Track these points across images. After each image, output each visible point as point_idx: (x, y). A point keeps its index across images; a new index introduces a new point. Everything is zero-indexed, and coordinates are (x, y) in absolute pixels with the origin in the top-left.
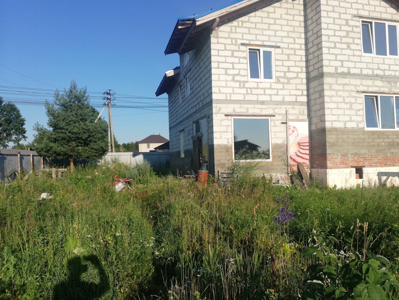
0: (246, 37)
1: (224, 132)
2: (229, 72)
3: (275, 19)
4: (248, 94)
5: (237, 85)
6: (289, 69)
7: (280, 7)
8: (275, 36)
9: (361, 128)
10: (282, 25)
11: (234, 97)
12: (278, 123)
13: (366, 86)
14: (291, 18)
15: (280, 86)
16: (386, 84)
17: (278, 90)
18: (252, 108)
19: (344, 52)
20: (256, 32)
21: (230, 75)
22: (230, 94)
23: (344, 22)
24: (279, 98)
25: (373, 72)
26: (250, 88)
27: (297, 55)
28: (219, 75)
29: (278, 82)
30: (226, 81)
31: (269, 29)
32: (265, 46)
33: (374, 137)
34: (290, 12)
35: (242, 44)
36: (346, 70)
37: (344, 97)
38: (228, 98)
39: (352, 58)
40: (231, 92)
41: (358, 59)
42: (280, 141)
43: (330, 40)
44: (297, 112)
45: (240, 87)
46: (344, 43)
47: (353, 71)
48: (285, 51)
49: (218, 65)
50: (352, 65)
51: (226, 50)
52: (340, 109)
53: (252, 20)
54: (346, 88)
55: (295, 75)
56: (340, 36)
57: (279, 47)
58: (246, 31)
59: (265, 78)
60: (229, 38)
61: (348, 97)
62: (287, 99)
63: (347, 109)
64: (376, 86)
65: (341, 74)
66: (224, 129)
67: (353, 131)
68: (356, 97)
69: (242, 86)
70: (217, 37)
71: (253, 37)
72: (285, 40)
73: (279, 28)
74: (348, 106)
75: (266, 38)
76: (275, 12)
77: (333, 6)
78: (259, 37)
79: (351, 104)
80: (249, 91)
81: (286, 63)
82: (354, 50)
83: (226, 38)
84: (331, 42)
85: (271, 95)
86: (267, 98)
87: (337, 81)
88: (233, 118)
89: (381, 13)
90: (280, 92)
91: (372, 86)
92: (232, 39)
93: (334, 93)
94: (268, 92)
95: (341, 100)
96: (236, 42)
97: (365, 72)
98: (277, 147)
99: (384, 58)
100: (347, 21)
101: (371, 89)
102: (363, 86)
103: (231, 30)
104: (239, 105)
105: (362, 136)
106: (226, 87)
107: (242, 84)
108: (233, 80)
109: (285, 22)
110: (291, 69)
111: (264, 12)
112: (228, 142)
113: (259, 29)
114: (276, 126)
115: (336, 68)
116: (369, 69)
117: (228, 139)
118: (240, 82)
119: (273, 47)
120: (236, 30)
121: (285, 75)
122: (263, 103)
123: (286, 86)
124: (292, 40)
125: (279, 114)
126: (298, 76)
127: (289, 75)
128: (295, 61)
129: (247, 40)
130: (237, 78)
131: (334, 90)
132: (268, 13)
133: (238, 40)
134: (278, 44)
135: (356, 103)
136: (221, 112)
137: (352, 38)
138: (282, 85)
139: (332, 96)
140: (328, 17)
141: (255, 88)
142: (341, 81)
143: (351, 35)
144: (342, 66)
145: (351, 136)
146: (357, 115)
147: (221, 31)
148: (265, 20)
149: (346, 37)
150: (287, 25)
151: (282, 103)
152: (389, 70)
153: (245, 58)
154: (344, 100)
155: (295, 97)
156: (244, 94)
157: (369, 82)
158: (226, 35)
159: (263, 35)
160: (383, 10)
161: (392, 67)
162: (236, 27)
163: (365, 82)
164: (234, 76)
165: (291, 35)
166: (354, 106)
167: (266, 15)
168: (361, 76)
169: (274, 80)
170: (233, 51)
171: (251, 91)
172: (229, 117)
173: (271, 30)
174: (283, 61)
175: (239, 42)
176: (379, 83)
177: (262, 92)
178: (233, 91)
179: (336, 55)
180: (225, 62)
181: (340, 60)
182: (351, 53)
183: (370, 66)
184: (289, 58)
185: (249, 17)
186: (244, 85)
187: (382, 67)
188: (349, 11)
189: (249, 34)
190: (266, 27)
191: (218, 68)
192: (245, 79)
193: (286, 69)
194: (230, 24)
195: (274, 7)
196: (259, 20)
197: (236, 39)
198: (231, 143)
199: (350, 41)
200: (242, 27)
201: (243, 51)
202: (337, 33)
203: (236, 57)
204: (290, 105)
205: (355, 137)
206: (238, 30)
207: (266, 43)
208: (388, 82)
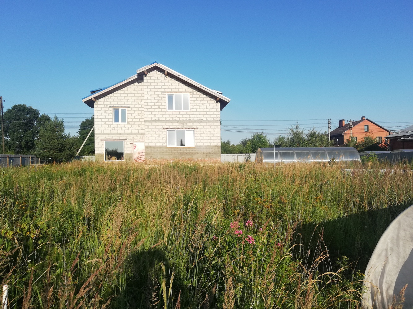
0: (112, 103)
1: (100, 148)
2: (103, 120)
3: (128, 94)
4: (112, 130)
5: (107, 126)
6: (135, 117)
7: (131, 88)
8: (128, 102)
9: (165, 146)
10: (131, 96)
11: (105, 132)
12: (128, 143)
13: (168, 126)
14: (136, 92)
15: (130, 126)
16: (180, 124)
17: (128, 127)
18: (115, 136)
19: (156, 110)
20: (118, 100)
21: (104, 121)
22: (104, 130)
23: (157, 96)
24: (129, 132)
25: (173, 119)
26: (114, 127)
27: (139, 110)
28: (98, 122)
29: (129, 123)
30: (102, 124)
31: (124, 99)
32: (122, 107)
33: (172, 150)
34: (136, 89)
35: (110, 107)
36: (157, 119)
37: (155, 132)
38: (103, 132)
39: (160, 113)
40: (104, 129)
41: (165, 113)
42: (129, 152)
43: (148, 105)
44: (139, 138)
45: (109, 127)
46: (156, 106)
47: (160, 119)
48: (133, 109)
49: (98, 117)
50: (161, 116)
51: (101, 110)
52: (153, 137)
53: (115, 95)
54: (157, 127)
55: (138, 120)
56: (154, 103)
57: (129, 107)
58: (112, 100)
59: (122, 122)
60: (103, 104)
61: (158, 131)
62: (133, 132)
63: (157, 137)
64: (174, 126)
65: (154, 120)
66: (101, 146)
67: (160, 147)
68: (162, 131)
69: (109, 126)
70: (97, 104)
71: (116, 103)
72: (133, 103)
73: (130, 98)
74: (158, 136)
75: (123, 103)
76: (127, 90)
77: (151, 89)
78: (119, 103)
79: (159, 134)
80: (113, 128)
81: (133, 115)
82: (162, 109)
83: (102, 105)
84: (149, 106)
85: (125, 130)
86: (123, 132)
87: (152, 124)
88: (105, 141)
89: (179, 89)
90: (130, 129)
91: (172, 126)
92: (105, 105)
93: (150, 130)
94: (123, 128)
95: (154, 133)
96: (107, 106)
97: (168, 119)
98: (127, 154)
99: (180, 112)
100: (158, 95)
101: (171, 127)
102: (167, 125)
103: (105, 100)
104: (108, 135)
105: (165, 150)
106: (102, 127)
107: (110, 125)
108: (105, 124)
109: (133, 95)
110: (136, 117)
111: (122, 91)
112: (102, 152)
113: (119, 99)
114: (127, 145)
115: (152, 118)
116: (170, 117)
117: (102, 151)
118: (109, 124)
119: (126, 107)
120: (107, 100)
121: (133, 120)
122: (120, 134)
123: (133, 126)
124: (137, 103)
125: (129, 139)
126: (139, 120)
127: (134, 120)
128: (138, 113)
129: (112, 105)
130: (107, 123)
131: (150, 128)
132: (124, 91)
133: (108, 105)
134: (129, 106)
135: (162, 134)
136: (99, 138)
137: (161, 103)
138: (131, 125)
139: (149, 131)
140: (148, 94)
141: (116, 127)
142: (154, 124)
143: (160, 101)
144: (155, 117)
145: (159, 150)
146: (162, 139)
147: (99, 102)
148: (122, 95)
149: (158, 102)
150: (134, 96)
151: (131, 133)
152: (183, 117)
153: (111, 113)
154: (155, 133)
155: (138, 131)
156: (111, 130)
157: (171, 124)
158: (102, 103)
159: (121, 102)
160: (181, 87)
161: (184, 116)
162: (107, 99)
163: (167, 124)
164: (105, 122)
165: (136, 101)
166: (161, 136)
167: (123, 92)
168: (166, 121)
169: (126, 123)
170: (105, 111)
171: (114, 129)
172: (103, 141)
173: (125, 99)
174: (131, 113)
175: (109, 106)
176: (176, 124)
177: (120, 129)
178: (105, 129)
179: (152, 112)
180: (101, 116)
181: (154, 114)
182: (160, 110)
183: (171, 116)
184: (135, 112)
185: (114, 94)
186: (111, 126)
187: (178, 116)
188: (159, 90)
189: (114, 102)
190: (123, 98)
191: (98, 118)
192: (111, 123)
193: (133, 117)
194: (104, 98)
195: (127, 88)
196: (119, 95)
197: (107, 105)
198: (103, 153)
199: (160, 104)
200: (110, 99)
201: (110, 110)
202: (153, 101)
203: (107, 113)
204: (135, 134)
205: (161, 150)
206: (108, 100)
207: (122, 106)
208: (182, 123)
